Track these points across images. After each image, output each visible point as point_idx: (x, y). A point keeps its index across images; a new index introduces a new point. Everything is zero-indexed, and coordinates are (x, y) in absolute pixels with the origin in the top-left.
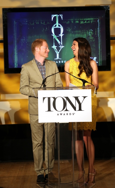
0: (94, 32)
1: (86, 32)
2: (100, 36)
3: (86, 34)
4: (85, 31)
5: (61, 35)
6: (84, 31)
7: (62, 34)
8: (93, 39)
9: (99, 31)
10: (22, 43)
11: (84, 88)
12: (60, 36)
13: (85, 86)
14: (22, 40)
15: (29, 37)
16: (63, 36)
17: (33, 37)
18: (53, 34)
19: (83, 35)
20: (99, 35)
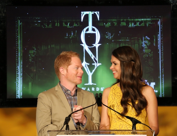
0: (151, 41)
1: (138, 41)
2: (161, 47)
3: (138, 44)
4: (136, 39)
5: (97, 45)
6: (134, 39)
7: (99, 43)
8: (150, 52)
9: (159, 39)
10: (30, 57)
11: (134, 133)
12: (95, 47)
13: (135, 129)
14: (31, 52)
15: (43, 48)
16: (99, 47)
17: (49, 47)
18: (83, 44)
19: (133, 46)
20: (159, 46)
